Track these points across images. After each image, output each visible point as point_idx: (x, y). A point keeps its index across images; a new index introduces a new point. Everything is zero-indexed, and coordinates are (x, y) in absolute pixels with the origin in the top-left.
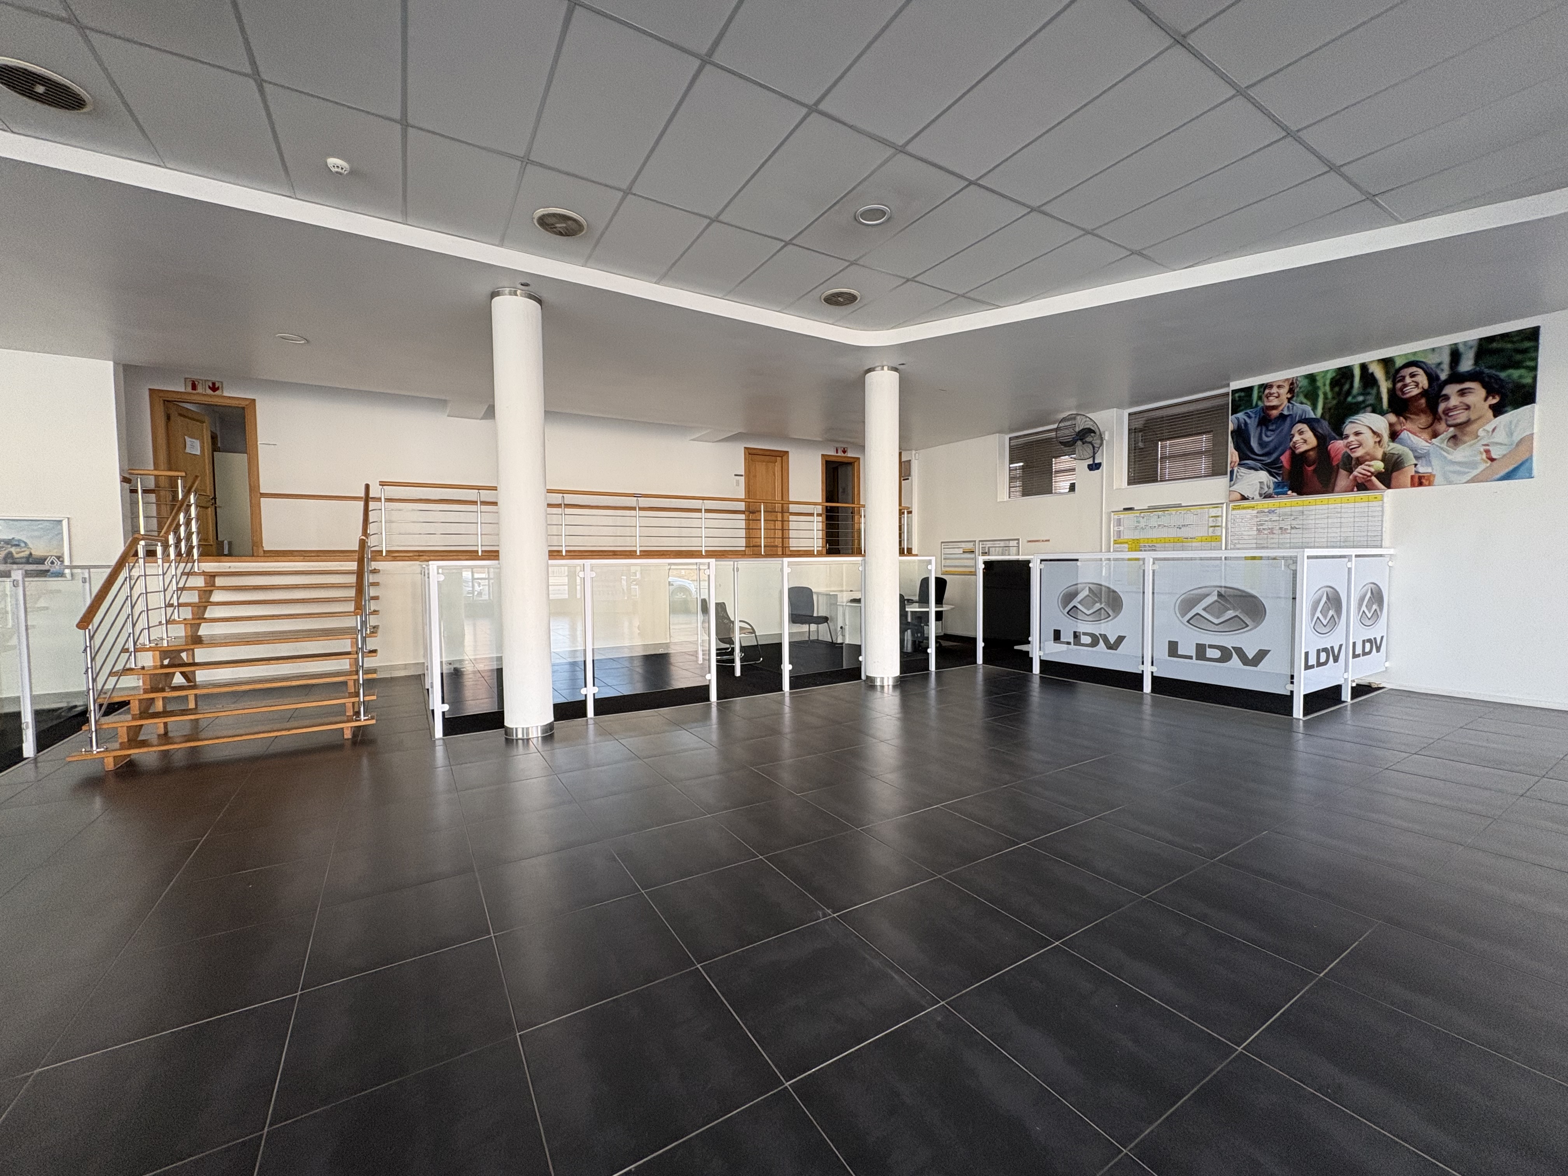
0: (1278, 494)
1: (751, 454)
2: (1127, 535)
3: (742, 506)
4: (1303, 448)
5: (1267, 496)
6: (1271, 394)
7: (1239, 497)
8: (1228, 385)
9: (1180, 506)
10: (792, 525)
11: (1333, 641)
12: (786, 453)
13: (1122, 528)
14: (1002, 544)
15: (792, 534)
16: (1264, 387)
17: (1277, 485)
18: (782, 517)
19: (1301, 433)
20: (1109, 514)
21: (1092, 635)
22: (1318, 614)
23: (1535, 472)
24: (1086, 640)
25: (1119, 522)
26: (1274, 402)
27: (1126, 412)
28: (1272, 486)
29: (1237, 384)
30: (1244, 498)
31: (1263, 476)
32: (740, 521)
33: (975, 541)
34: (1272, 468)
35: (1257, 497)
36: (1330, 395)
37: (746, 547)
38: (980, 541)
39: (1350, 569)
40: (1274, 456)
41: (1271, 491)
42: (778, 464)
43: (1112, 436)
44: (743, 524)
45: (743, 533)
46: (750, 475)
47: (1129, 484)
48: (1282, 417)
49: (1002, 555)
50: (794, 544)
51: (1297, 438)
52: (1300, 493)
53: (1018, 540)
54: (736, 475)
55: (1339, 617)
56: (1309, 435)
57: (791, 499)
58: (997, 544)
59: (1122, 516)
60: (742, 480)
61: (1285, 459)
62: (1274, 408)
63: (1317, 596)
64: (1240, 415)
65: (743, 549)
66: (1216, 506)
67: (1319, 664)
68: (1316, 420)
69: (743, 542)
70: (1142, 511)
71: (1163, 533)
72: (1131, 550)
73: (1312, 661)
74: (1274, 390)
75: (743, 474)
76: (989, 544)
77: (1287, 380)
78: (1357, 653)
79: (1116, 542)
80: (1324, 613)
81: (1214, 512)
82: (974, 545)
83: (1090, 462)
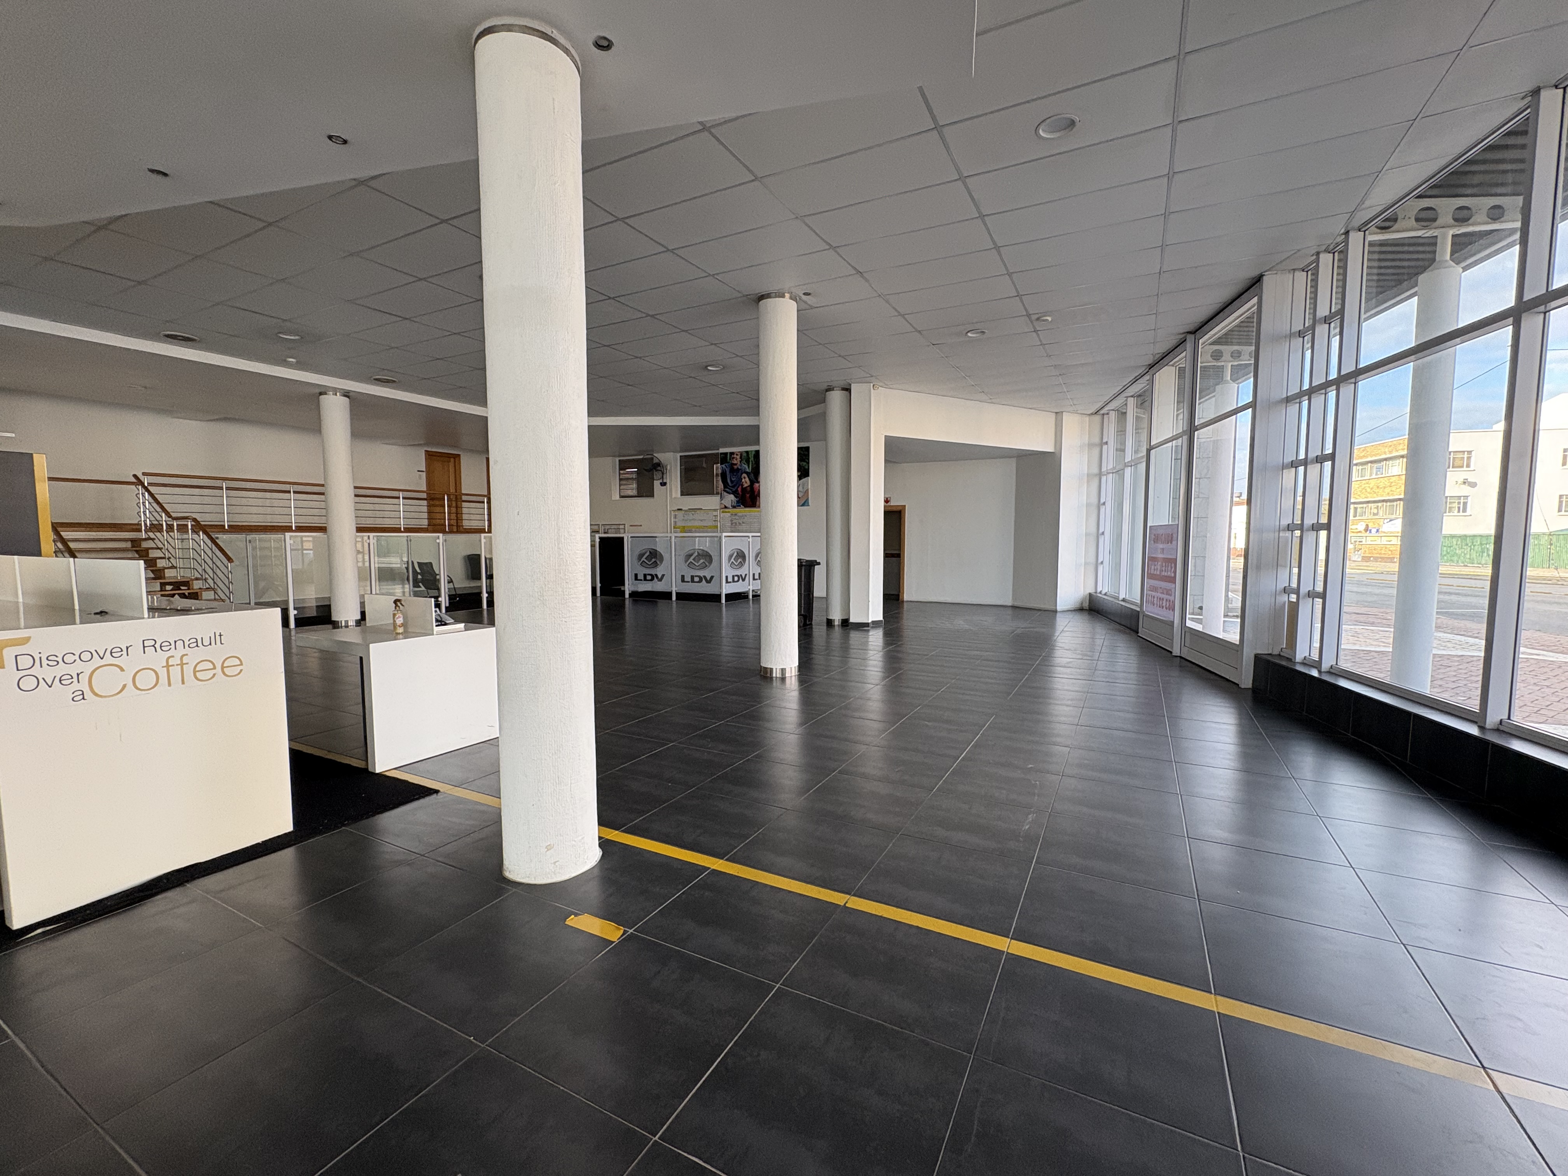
0: (738, 506)
1: (429, 455)
2: (679, 524)
3: (424, 496)
4: (746, 485)
5: (734, 507)
6: (734, 458)
7: (723, 506)
8: (718, 450)
9: (701, 509)
10: (464, 510)
11: (742, 572)
12: (459, 455)
13: (677, 520)
14: (615, 527)
15: (465, 517)
16: (732, 453)
17: (738, 502)
18: (456, 504)
19: (745, 478)
20: (670, 511)
21: (651, 575)
22: (732, 560)
23: (810, 504)
24: (649, 577)
25: (675, 517)
26: (735, 462)
27: (679, 455)
28: (735, 502)
29: (722, 450)
30: (726, 507)
31: (732, 497)
32: (423, 506)
33: (599, 525)
34: (735, 493)
35: (731, 507)
36: (754, 463)
37: (428, 525)
38: (602, 525)
39: (749, 542)
40: (736, 488)
41: (735, 504)
42: (451, 464)
43: (671, 468)
44: (425, 509)
45: (426, 515)
46: (430, 472)
47: (681, 495)
48: (738, 469)
49: (616, 534)
50: (466, 524)
51: (743, 480)
52: (746, 506)
53: (625, 524)
54: (418, 471)
55: (745, 562)
56: (747, 479)
57: (463, 492)
58: (613, 527)
59: (677, 513)
60: (424, 474)
61: (739, 489)
62: (736, 464)
63: (732, 552)
64: (723, 466)
65: (426, 527)
66: (715, 510)
67: (734, 581)
68: (749, 473)
69: (426, 522)
70: (686, 511)
71: (697, 524)
72: (681, 532)
73: (730, 579)
74: (735, 456)
75: (424, 470)
76: (608, 527)
77: (739, 452)
78: (756, 578)
79: (674, 528)
80: (736, 560)
81: (715, 513)
82: (599, 527)
83: (661, 481)
